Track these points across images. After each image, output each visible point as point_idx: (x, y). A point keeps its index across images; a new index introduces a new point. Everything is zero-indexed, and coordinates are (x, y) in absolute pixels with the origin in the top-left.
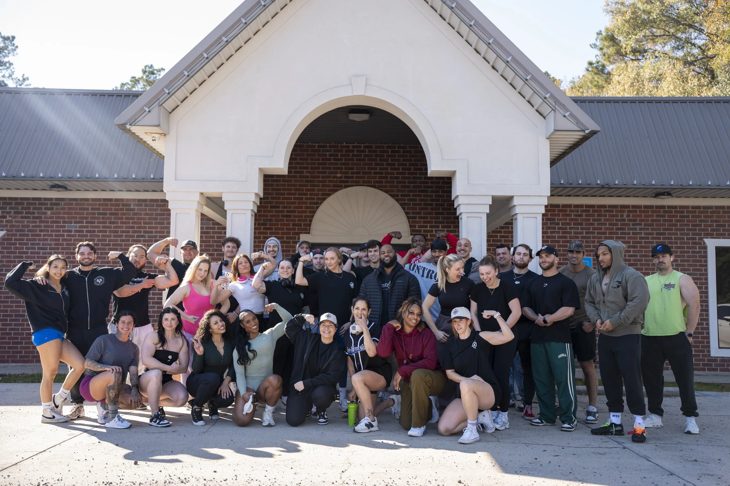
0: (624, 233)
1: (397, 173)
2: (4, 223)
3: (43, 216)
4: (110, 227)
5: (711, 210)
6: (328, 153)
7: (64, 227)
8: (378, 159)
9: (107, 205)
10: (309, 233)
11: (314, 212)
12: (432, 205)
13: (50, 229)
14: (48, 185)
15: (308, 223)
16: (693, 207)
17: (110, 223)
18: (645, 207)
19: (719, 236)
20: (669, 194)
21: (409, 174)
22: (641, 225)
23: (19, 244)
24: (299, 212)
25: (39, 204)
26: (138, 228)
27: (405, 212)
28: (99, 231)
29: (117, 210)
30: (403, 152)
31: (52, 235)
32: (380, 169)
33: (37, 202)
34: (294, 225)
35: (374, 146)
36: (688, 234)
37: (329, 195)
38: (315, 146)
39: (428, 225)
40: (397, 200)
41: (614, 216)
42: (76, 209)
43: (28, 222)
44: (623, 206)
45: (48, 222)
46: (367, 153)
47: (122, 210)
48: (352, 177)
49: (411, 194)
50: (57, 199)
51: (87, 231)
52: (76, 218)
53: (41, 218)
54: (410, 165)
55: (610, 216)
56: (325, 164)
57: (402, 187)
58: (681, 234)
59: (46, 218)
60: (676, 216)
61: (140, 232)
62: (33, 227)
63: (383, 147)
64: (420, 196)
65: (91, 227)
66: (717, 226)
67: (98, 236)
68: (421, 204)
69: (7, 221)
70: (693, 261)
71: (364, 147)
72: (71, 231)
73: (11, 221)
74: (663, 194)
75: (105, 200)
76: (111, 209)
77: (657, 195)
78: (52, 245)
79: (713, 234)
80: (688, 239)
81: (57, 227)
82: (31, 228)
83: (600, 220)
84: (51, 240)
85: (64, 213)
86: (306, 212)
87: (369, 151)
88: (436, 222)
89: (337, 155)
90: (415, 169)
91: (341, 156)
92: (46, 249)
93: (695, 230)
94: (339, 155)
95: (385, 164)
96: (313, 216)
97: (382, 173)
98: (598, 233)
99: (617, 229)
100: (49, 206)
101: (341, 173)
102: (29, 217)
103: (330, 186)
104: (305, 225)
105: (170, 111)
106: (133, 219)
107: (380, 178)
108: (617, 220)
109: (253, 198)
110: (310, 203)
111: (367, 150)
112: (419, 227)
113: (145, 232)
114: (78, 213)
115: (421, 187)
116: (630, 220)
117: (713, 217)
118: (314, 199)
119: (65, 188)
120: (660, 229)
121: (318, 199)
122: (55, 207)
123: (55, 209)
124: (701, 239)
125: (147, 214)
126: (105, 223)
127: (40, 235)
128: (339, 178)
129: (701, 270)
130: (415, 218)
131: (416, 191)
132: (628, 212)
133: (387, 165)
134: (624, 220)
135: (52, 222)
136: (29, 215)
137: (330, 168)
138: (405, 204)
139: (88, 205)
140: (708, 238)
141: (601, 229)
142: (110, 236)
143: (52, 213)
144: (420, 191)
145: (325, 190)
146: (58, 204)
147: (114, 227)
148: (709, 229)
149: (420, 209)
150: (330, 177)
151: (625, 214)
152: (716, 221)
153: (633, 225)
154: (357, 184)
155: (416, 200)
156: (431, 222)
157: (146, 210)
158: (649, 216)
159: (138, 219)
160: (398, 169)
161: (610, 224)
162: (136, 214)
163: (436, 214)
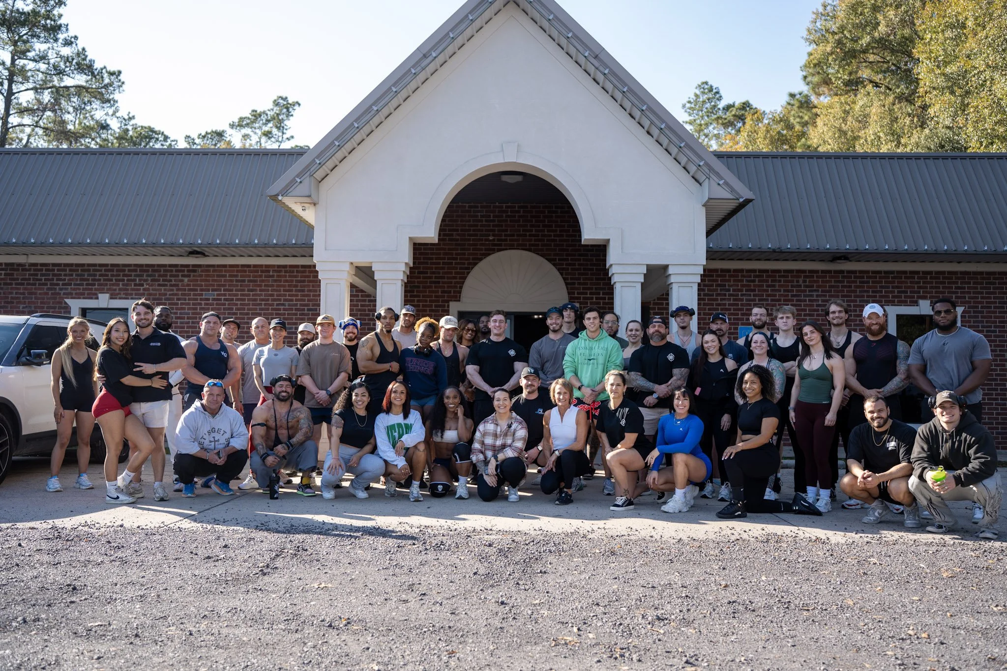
0: (800, 301)
1: (555, 235)
2: (142, 291)
3: (180, 283)
4: (249, 295)
5: (892, 275)
6: (479, 214)
7: (202, 295)
8: (534, 219)
9: (245, 271)
10: (459, 301)
11: (465, 278)
12: (592, 270)
13: (187, 297)
14: (186, 251)
15: (458, 289)
16: (874, 272)
17: (248, 290)
18: (823, 271)
19: (901, 303)
20: (846, 258)
21: (567, 236)
22: (818, 291)
24: (448, 278)
25: (176, 271)
26: (278, 295)
27: (563, 277)
28: (237, 300)
29: (256, 276)
31: (189, 304)
32: (536, 231)
33: (174, 269)
34: (443, 292)
35: (529, 206)
37: (481, 260)
38: (466, 206)
39: (588, 292)
40: (554, 265)
41: (789, 281)
42: (214, 276)
43: (165, 290)
44: (798, 271)
45: (185, 290)
46: (522, 214)
47: (261, 276)
48: (506, 240)
50: (194, 266)
51: (225, 300)
52: (213, 285)
53: (178, 285)
55: (785, 281)
56: (477, 225)
57: (559, 250)
59: (183, 285)
60: (856, 282)
61: (280, 300)
62: (170, 295)
64: (580, 260)
65: (230, 295)
66: (899, 292)
67: (237, 305)
68: (580, 269)
69: (144, 290)
71: (519, 207)
72: (208, 299)
73: (148, 290)
74: (839, 258)
75: (243, 266)
76: (249, 276)
77: (834, 259)
79: (894, 302)
81: (195, 295)
82: (168, 296)
83: (774, 286)
84: (189, 309)
85: (201, 281)
86: (455, 278)
87: (524, 212)
89: (490, 216)
91: (494, 216)
92: (183, 318)
94: (492, 216)
95: (541, 226)
96: (463, 283)
97: (538, 236)
98: (772, 300)
99: (792, 296)
100: (186, 273)
101: (493, 235)
102: (166, 285)
103: (481, 250)
104: (454, 292)
105: (320, 180)
106: (273, 286)
108: (792, 286)
109: (403, 267)
110: (461, 268)
111: (522, 210)
112: (578, 293)
113: (285, 300)
114: (215, 281)
116: (806, 286)
117: (894, 282)
118: (464, 264)
119: (203, 254)
121: (469, 264)
122: (192, 274)
123: (192, 276)
125: (286, 281)
126: (244, 290)
127: (177, 304)
128: (490, 241)
130: (574, 284)
131: (574, 255)
132: (805, 277)
133: (544, 226)
134: (800, 286)
135: (190, 290)
136: (166, 283)
137: (482, 231)
138: (563, 269)
139: (225, 271)
140: (889, 305)
141: (775, 296)
142: (249, 304)
143: (188, 281)
144: (579, 255)
145: (477, 254)
146: (195, 271)
147: (253, 295)
148: (891, 296)
149: (579, 274)
150: (482, 240)
151: (801, 280)
153: (810, 291)
154: (511, 247)
155: (574, 265)
156: (592, 289)
157: (285, 276)
158: (827, 282)
159: (278, 286)
160: (556, 231)
161: (785, 291)
162: (275, 281)
163: (597, 279)
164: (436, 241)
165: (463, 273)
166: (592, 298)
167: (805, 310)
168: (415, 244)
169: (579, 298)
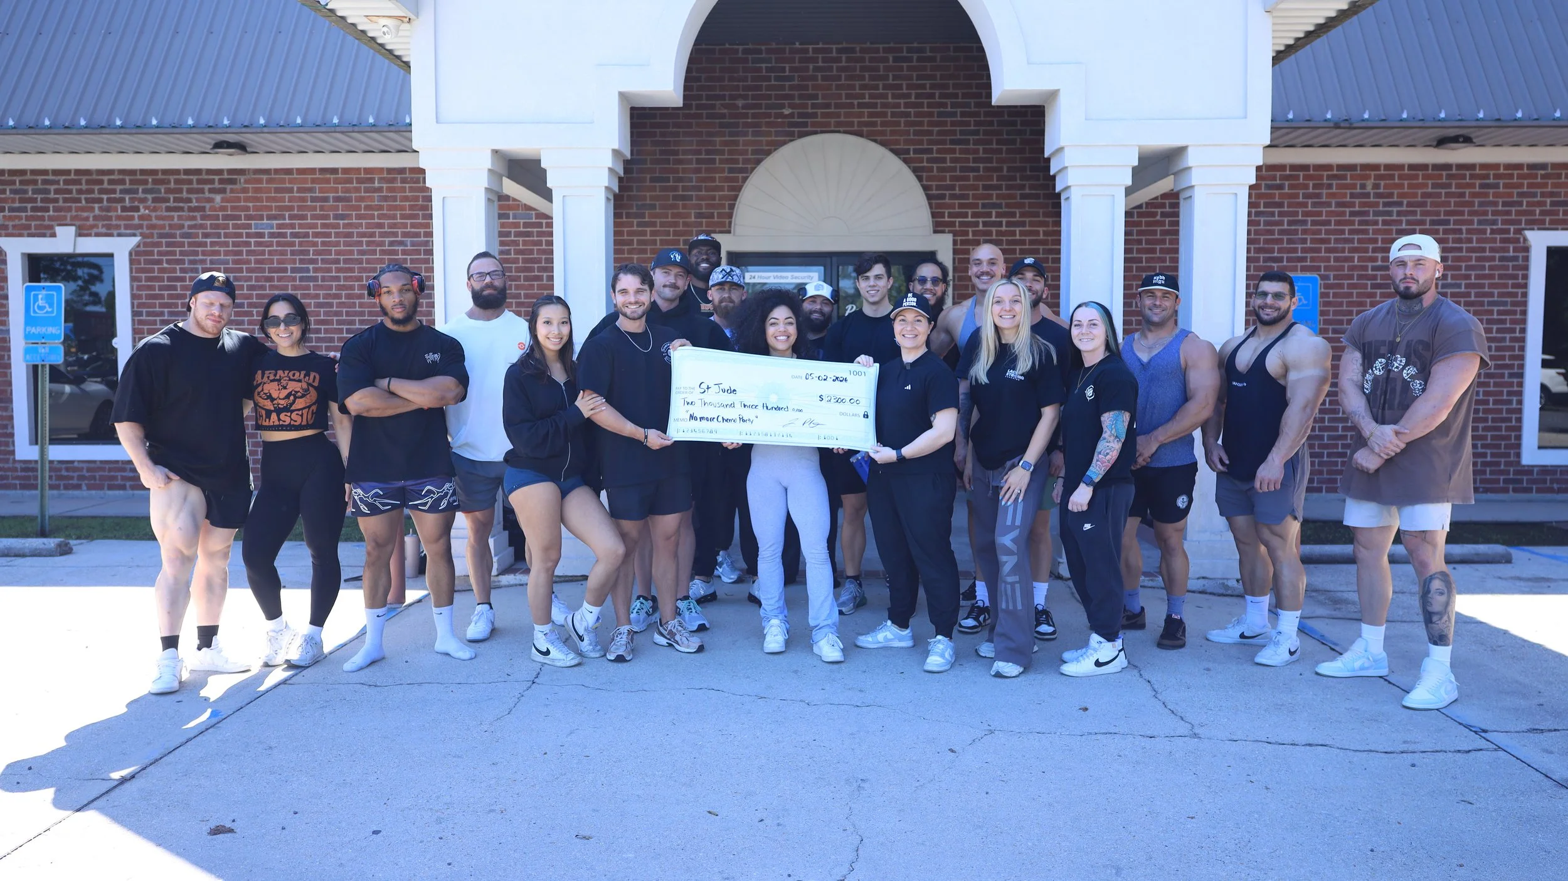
0: (1367, 223)
1: (907, 105)
2: (136, 221)
3: (208, 206)
4: (337, 226)
5: (1543, 172)
6: (764, 65)
7: (249, 226)
8: (867, 75)
9: (328, 181)
10: (729, 232)
11: (739, 189)
12: (977, 170)
13: (222, 231)
14: (209, 143)
15: (727, 211)
16: (1508, 166)
17: (336, 217)
18: (1412, 167)
19: (1555, 225)
20: (1467, 140)
21: (929, 105)
22: (1400, 204)
23: (168, 262)
24: (707, 189)
25: (199, 182)
26: (391, 226)
27: (922, 185)
28: (316, 235)
29: (347, 190)
30: (919, 60)
31: (226, 244)
32: (871, 97)
33: (194, 178)
34: (699, 215)
35: (858, 49)
36: (1494, 222)
37: (768, 153)
38: (738, 50)
39: (970, 211)
40: (905, 161)
41: (1346, 187)
42: (268, 190)
43: (180, 218)
44: (1366, 167)
45: (217, 218)
46: (844, 64)
47: (358, 190)
48: (815, 115)
49: (935, 148)
50: (231, 171)
51: (294, 235)
52: (270, 208)
53: (203, 209)
54: (932, 87)
55: (1339, 187)
56: (759, 88)
57: (916, 133)
58: (1480, 222)
59: (211, 209)
60: (1473, 186)
61: (395, 234)
62: (190, 227)
63: (877, 51)
64: (953, 151)
65: (301, 226)
66: (1553, 204)
67: (315, 244)
68: (954, 169)
69: (141, 218)
70: (1501, 277)
71: (839, 51)
72: (261, 235)
73: (148, 218)
74: (1455, 139)
75: (323, 171)
76: (336, 190)
77: (1441, 142)
78: (228, 264)
79: (1543, 222)
80: (1493, 232)
81: (236, 226)
82: (186, 230)
83: (1318, 196)
84: (227, 253)
85: (247, 200)
86: (721, 189)
87: (848, 60)
88: (984, 206)
89: (783, 70)
90: (942, 96)
91: (792, 70)
93: (1509, 213)
94: (787, 69)
95: (881, 86)
96: (735, 198)
97: (875, 105)
98: (1314, 223)
99: (1352, 214)
100: (217, 185)
101: (791, 106)
102: (181, 209)
103: (768, 134)
104: (720, 215)
106: (380, 208)
107: (871, 115)
108: (1352, 196)
109: (608, 161)
110: (730, 170)
111: (844, 57)
112: (951, 215)
113: (405, 235)
114: (274, 199)
115: (954, 133)
116: (1379, 195)
117: (1545, 185)
118: (737, 161)
119: (242, 148)
120: (1438, 214)
122: (229, 187)
123: (228, 191)
124: (1519, 231)
125: (406, 199)
126: (327, 217)
127: (204, 244)
128: (786, 116)
129: (1515, 295)
130: (943, 197)
131: (943, 142)
132: (1378, 177)
133: (885, 87)
134: (1367, 195)
135: (226, 217)
136: (181, 205)
137: (769, 97)
138: (923, 169)
139: (291, 181)
140: (1533, 229)
141: (1319, 214)
142: (337, 244)
143: (223, 200)
144: (953, 142)
145: (760, 143)
146: (233, 182)
147: (346, 226)
148: (1538, 212)
149: (953, 178)
150: (769, 116)
151: (1369, 184)
152: (1552, 194)
153: (1385, 205)
154: (825, 129)
155: (944, 160)
156: (976, 206)
157: (403, 190)
158: (1419, 186)
159: (390, 208)
160: (908, 96)
161: (1338, 205)
162: (385, 199)
163: (985, 187)
164: (679, 103)
165: (736, 180)
166: (976, 224)
167: (1375, 241)
168: (633, 109)
169: (953, 224)
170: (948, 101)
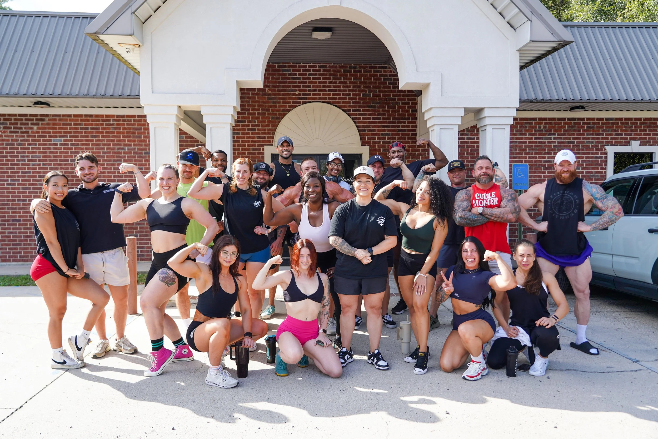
0: (541, 142)
1: (349, 91)
3: (30, 131)
4: (92, 141)
5: (612, 122)
6: (287, 72)
7: (50, 140)
8: (332, 77)
9: (88, 120)
10: (272, 145)
11: (277, 126)
12: (379, 119)
13: (37, 143)
14: (32, 102)
15: (271, 136)
16: (598, 119)
17: (92, 137)
18: (559, 119)
19: (618, 143)
20: (583, 108)
21: (359, 91)
22: (555, 134)
23: (11, 156)
24: (262, 126)
25: (26, 120)
26: (118, 141)
27: (356, 125)
29: (97, 125)
30: (354, 71)
31: (39, 149)
32: (334, 87)
33: (24, 118)
34: (259, 138)
35: (328, 66)
36: (592, 142)
37: (289, 111)
38: (275, 65)
39: (376, 137)
40: (349, 115)
41: (533, 127)
42: (60, 124)
43: (16, 136)
44: (541, 119)
45: (35, 136)
46: (322, 73)
47: (102, 125)
48: (309, 94)
49: (361, 109)
50: (42, 115)
51: (72, 145)
52: (60, 132)
53: (28, 132)
54: (360, 83)
55: (530, 127)
56: (285, 82)
57: (353, 103)
58: (587, 142)
59: (32, 132)
60: (584, 127)
61: (120, 145)
62: (21, 141)
63: (336, 67)
64: (369, 111)
65: (75, 141)
66: (616, 135)
68: (369, 119)
70: (596, 165)
71: (319, 67)
72: (57, 145)
73: (1, 136)
74: (578, 108)
75: (86, 116)
76: (92, 125)
77: (572, 109)
78: (40, 157)
79: (612, 142)
80: (592, 146)
81: (44, 140)
82: (19, 142)
83: (521, 131)
84: (39, 153)
85: (49, 128)
86: (268, 126)
87: (324, 71)
88: (382, 134)
89: (295, 74)
90: (364, 87)
91: (299, 75)
92: (35, 161)
93: (598, 138)
94: (297, 74)
95: (338, 83)
96: (275, 130)
97: (335, 91)
98: (520, 142)
99: (536, 139)
100: (35, 122)
101: (299, 90)
102: (18, 132)
103: (289, 102)
104: (268, 138)
105: (143, 21)
106: (113, 133)
107: (333, 95)
108: (535, 131)
109: (231, 112)
110: (273, 118)
111: (322, 69)
112: (368, 138)
113: (125, 145)
114: (62, 128)
115: (369, 103)
116: (546, 131)
117: (612, 127)
118: (275, 114)
119: (48, 104)
120: (570, 139)
121: (279, 114)
122: (40, 122)
123: (40, 124)
124: (602, 146)
126: (88, 137)
127: (29, 149)
128: (297, 95)
129: (602, 172)
130: (365, 130)
131: (365, 107)
132: (546, 123)
133: (340, 83)
134: (541, 131)
135: (39, 136)
136: (17, 130)
137: (289, 86)
138: (356, 118)
139: (70, 120)
140: (608, 145)
141: (522, 139)
143: (38, 128)
144: (369, 107)
145: (285, 106)
146: (43, 120)
147: (96, 141)
148: (610, 138)
149: (369, 122)
150: (289, 94)
151: (542, 126)
152: (615, 131)
153: (549, 135)
154: (314, 100)
155: (365, 115)
156: (379, 134)
157: (124, 125)
158: (562, 127)
159: (117, 133)
160: (350, 87)
161: (530, 135)
162: (115, 129)
163: (383, 126)
164: (262, 86)
165: (275, 122)
166: (379, 142)
167: (545, 150)
169: (369, 142)
170: (367, 89)
